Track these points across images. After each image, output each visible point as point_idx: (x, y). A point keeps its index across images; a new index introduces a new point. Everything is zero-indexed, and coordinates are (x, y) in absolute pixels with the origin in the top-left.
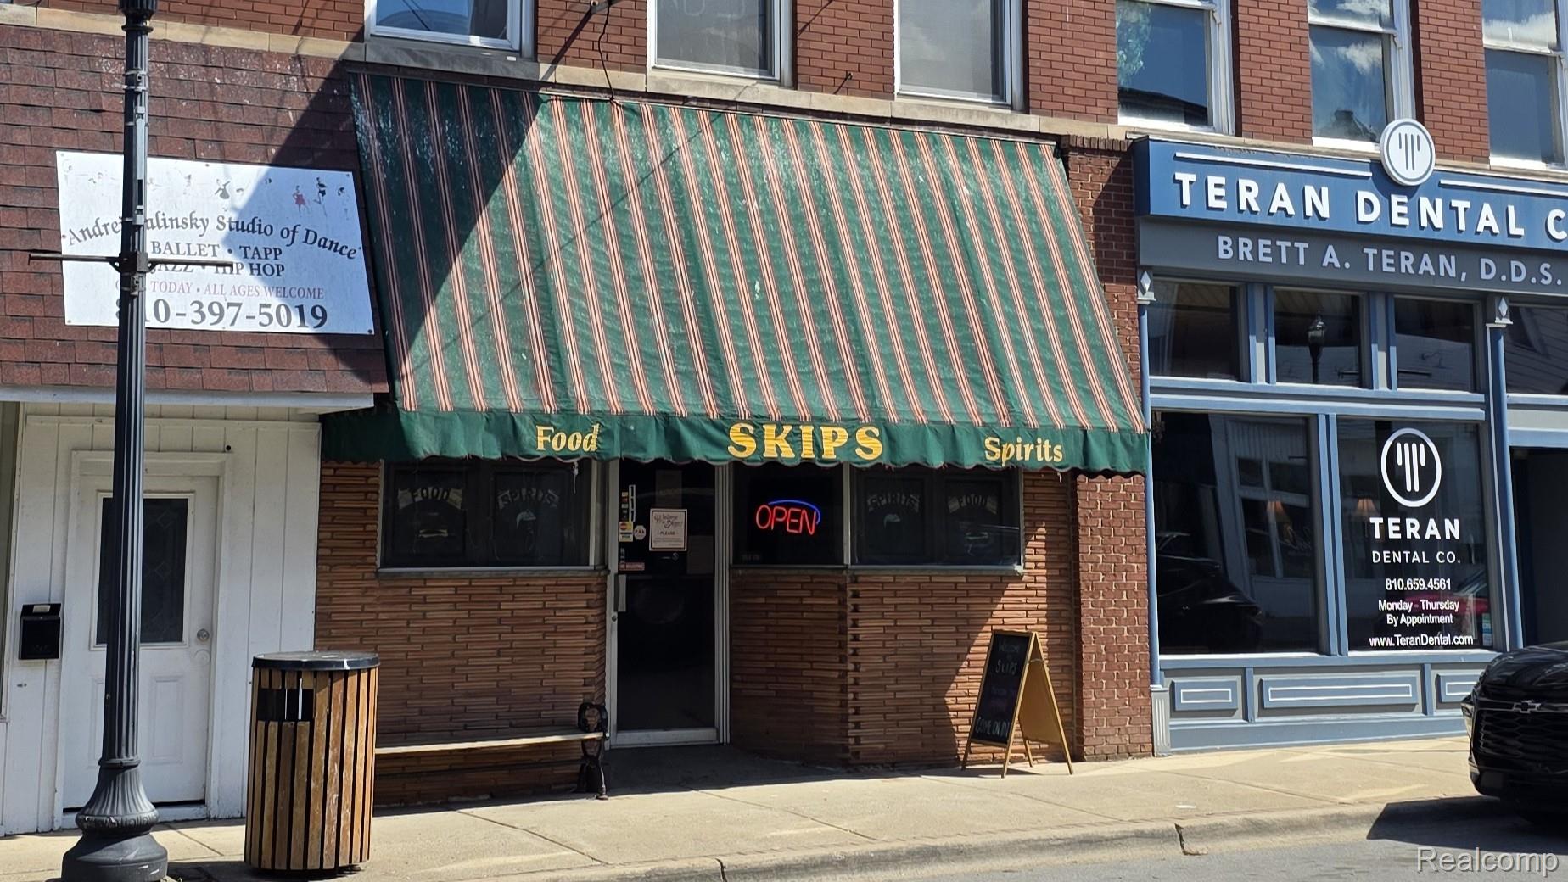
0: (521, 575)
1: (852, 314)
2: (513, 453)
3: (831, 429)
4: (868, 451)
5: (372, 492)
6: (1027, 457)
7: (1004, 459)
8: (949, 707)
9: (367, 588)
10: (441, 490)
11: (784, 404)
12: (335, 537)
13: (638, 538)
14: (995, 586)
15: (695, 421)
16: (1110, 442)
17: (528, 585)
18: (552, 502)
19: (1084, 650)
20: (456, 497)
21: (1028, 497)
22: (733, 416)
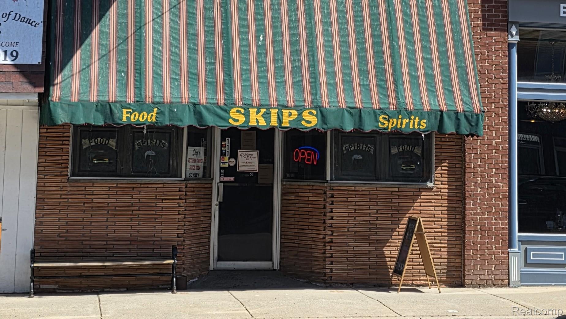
0: (143, 182)
1: (313, 51)
2: (110, 122)
3: (288, 111)
4: (309, 122)
5: (66, 140)
6: (403, 126)
7: (390, 127)
8: (386, 255)
9: (63, 186)
10: (105, 139)
11: (263, 98)
12: (47, 162)
13: (231, 165)
14: (415, 194)
15: (210, 106)
16: (457, 119)
17: (148, 187)
18: (164, 146)
19: (467, 229)
20: (113, 143)
21: (437, 147)
22: (232, 104)
